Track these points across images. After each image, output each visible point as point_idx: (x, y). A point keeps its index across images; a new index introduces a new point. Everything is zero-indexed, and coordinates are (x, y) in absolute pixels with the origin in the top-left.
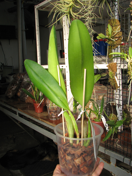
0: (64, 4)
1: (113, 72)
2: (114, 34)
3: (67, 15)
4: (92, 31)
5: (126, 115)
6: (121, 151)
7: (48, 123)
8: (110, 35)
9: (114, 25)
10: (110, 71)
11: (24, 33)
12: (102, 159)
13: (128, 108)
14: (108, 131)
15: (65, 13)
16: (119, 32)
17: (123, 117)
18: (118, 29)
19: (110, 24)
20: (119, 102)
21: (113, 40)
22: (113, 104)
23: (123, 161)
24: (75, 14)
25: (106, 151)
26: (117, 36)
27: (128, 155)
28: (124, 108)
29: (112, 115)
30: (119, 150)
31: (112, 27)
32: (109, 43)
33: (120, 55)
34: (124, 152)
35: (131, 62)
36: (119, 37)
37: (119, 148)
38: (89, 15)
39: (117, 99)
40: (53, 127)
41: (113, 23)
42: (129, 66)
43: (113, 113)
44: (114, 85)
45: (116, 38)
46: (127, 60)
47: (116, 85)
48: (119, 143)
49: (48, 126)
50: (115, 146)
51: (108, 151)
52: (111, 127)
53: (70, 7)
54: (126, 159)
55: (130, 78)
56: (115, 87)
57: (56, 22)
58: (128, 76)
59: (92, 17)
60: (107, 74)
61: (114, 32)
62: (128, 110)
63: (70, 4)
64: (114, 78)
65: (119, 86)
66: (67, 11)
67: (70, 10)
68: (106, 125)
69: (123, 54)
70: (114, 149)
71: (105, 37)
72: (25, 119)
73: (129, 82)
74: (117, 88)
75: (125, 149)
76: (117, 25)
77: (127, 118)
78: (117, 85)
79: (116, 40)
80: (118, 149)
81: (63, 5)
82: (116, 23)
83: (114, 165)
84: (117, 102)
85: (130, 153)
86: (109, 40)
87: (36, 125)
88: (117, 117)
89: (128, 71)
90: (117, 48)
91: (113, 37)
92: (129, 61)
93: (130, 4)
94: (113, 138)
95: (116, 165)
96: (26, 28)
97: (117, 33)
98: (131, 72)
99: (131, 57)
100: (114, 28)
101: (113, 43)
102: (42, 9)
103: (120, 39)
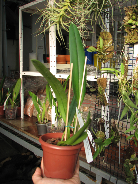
0: (54, 12)
1: (102, 87)
2: (105, 48)
3: (56, 24)
5: (114, 133)
6: (107, 169)
7: (29, 134)
8: (101, 48)
10: (99, 86)
11: (5, 33)
12: (87, 175)
13: (116, 126)
14: (94, 148)
15: (54, 22)
16: (110, 46)
17: (111, 135)
18: (109, 43)
19: (102, 37)
20: (107, 119)
21: (104, 54)
22: (101, 121)
23: (110, 180)
24: (65, 24)
25: (91, 168)
26: (109, 50)
27: (115, 174)
28: (112, 126)
29: (100, 133)
30: (106, 168)
31: (104, 40)
32: (100, 57)
34: (110, 171)
35: (122, 79)
36: (111, 52)
37: (106, 166)
38: (82, 28)
39: (105, 116)
40: (35, 140)
41: (105, 36)
42: (120, 83)
43: (101, 131)
44: (103, 102)
45: (107, 52)
48: (107, 161)
49: (29, 138)
50: (101, 163)
51: (94, 168)
52: (99, 146)
53: (61, 16)
54: (112, 177)
55: (121, 96)
57: (44, 31)
58: (119, 93)
59: (84, 30)
60: (96, 89)
61: (105, 45)
62: (117, 128)
63: (61, 14)
64: (103, 94)
65: (108, 102)
66: (57, 20)
67: (60, 19)
68: (92, 142)
69: (114, 70)
70: (101, 167)
71: (96, 50)
74: (106, 104)
75: (112, 167)
76: (109, 38)
77: (115, 136)
78: (106, 101)
79: (107, 54)
80: (104, 167)
81: (52, 13)
82: (108, 36)
84: (105, 119)
85: (117, 171)
86: (100, 53)
88: (105, 134)
89: (119, 88)
90: (108, 62)
91: (104, 51)
92: (120, 78)
93: (124, 20)
94: (100, 155)
95: (101, 183)
97: (109, 47)
98: (122, 90)
99: (123, 74)
100: (105, 41)
101: (104, 57)
102: (27, 10)
103: (111, 53)
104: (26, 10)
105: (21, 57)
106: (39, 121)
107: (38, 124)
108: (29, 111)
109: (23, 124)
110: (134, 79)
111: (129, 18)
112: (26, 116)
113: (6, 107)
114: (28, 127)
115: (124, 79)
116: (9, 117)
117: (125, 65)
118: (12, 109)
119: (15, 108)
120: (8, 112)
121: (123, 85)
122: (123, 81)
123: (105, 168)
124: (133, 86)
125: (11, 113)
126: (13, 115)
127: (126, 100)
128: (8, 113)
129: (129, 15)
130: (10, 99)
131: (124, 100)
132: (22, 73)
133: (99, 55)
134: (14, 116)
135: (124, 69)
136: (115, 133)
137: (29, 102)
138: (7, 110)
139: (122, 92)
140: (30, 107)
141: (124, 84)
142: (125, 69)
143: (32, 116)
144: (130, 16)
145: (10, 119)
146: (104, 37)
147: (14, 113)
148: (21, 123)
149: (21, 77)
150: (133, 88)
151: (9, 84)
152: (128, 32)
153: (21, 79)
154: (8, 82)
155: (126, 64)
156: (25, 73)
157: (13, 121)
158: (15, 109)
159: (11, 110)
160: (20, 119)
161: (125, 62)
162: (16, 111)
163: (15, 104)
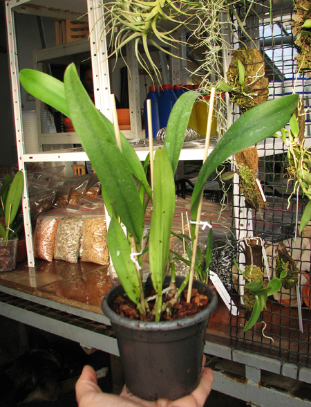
1: (250, 168)
2: (249, 82)
5: (285, 266)
6: (272, 350)
9: (248, 62)
10: (241, 167)
12: (223, 373)
13: (288, 249)
15: (132, 31)
16: (261, 78)
18: (259, 72)
19: (240, 60)
21: (248, 95)
22: (254, 242)
23: (281, 372)
24: (161, 34)
25: (234, 354)
26: (258, 87)
27: (291, 356)
28: (279, 251)
29: (251, 269)
30: (269, 347)
31: (245, 65)
32: (239, 102)
34: (280, 352)
35: (295, 147)
36: (263, 90)
41: (246, 57)
42: (291, 155)
43: (254, 264)
44: (255, 199)
45: (255, 91)
46: (287, 142)
47: (258, 198)
51: (240, 352)
53: (153, 19)
54: (286, 365)
55: (297, 183)
56: (257, 204)
61: (249, 77)
62: (289, 254)
64: (253, 183)
66: (143, 27)
70: (256, 346)
71: (230, 89)
76: (257, 61)
77: (289, 272)
78: (261, 197)
79: (255, 97)
80: (265, 346)
82: (254, 57)
83: (257, 385)
86: (239, 95)
88: (262, 271)
89: (288, 166)
91: (248, 90)
92: (291, 143)
93: (293, 20)
95: (260, 384)
97: (258, 81)
98: (299, 169)
99: (296, 136)
100: (248, 69)
101: (248, 103)
102: (25, 9)
103: (264, 93)
104: (22, 8)
108: (45, 248)
111: (302, 16)
112: (39, 260)
115: (299, 147)
116: (1, 267)
117: (299, 117)
118: (5, 247)
119: (13, 242)
121: (300, 159)
122: (297, 150)
123: (266, 349)
125: (5, 256)
126: (9, 259)
129: (303, 10)
133: (236, 98)
134: (12, 262)
135: (297, 124)
136: (287, 264)
137: (43, 226)
139: (300, 174)
140: (45, 239)
141: (302, 157)
142: (299, 125)
143: (53, 259)
144: (305, 13)
145: (2, 270)
146: (244, 59)
147: (12, 254)
152: (303, 47)
153: (21, 172)
155: (301, 113)
156: (31, 158)
157: (12, 274)
158: (13, 245)
159: (5, 250)
160: (27, 269)
161: (299, 109)
162: (15, 250)
163: (10, 231)
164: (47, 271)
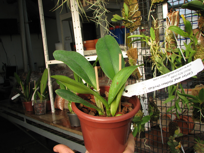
1: (133, 59)
2: (131, 14)
4: (105, 10)
5: (152, 109)
7: (62, 127)
8: (126, 16)
9: (130, 4)
10: (129, 59)
11: (28, 25)
13: (154, 100)
14: (133, 130)
16: (137, 12)
17: (150, 112)
18: (135, 9)
19: (126, 4)
21: (131, 21)
26: (136, 16)
28: (149, 101)
30: (148, 151)
31: (129, 6)
32: (127, 25)
33: (140, 38)
35: (154, 46)
36: (138, 17)
37: (148, 149)
40: (68, 132)
41: (129, 1)
42: (152, 50)
44: (136, 75)
45: (134, 18)
46: (149, 43)
47: (138, 74)
48: (148, 144)
50: (143, 147)
52: (137, 125)
55: (154, 64)
56: (137, 77)
58: (152, 62)
60: (127, 62)
61: (131, 12)
62: (155, 103)
65: (141, 75)
69: (144, 36)
70: (142, 151)
71: (121, 19)
72: (35, 126)
73: (154, 69)
74: (140, 78)
75: (155, 150)
76: (134, 3)
77: (154, 112)
79: (134, 21)
80: (146, 151)
82: (133, 1)
86: (126, 21)
87: (48, 131)
88: (142, 112)
90: (136, 30)
91: (131, 18)
92: (151, 44)
94: (140, 137)
96: (29, 20)
97: (135, 13)
98: (155, 57)
99: (154, 40)
100: (130, 8)
101: (131, 25)
103: (139, 19)
105: (45, 46)
106: (71, 111)
107: (69, 114)
108: (60, 104)
109: (54, 118)
110: (167, 43)
112: (57, 109)
113: (35, 102)
114: (60, 120)
115: (156, 45)
116: (39, 113)
117: (155, 29)
118: (40, 103)
119: (44, 101)
120: (37, 106)
121: (155, 51)
122: (155, 47)
124: (167, 52)
125: (41, 107)
127: (161, 67)
128: (37, 108)
130: (38, 93)
131: (158, 68)
132: (48, 63)
133: (125, 23)
134: (44, 110)
135: (154, 33)
138: (36, 104)
139: (156, 60)
140: (60, 100)
141: (157, 51)
142: (155, 34)
143: (64, 109)
145: (39, 114)
146: (128, 2)
147: (44, 107)
148: (52, 117)
149: (47, 67)
150: (166, 53)
151: (36, 78)
153: (47, 69)
154: (35, 77)
155: (156, 27)
156: (51, 62)
157: (44, 116)
158: (44, 103)
159: (40, 105)
160: (51, 113)
161: (155, 26)
162: (45, 105)
163: (43, 97)
164: (61, 114)
